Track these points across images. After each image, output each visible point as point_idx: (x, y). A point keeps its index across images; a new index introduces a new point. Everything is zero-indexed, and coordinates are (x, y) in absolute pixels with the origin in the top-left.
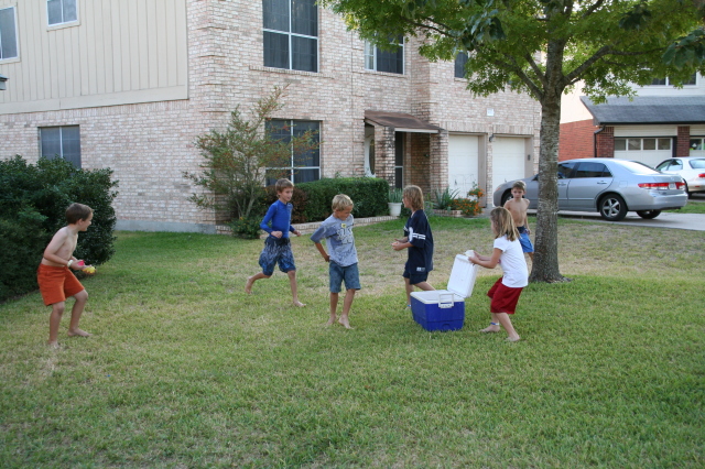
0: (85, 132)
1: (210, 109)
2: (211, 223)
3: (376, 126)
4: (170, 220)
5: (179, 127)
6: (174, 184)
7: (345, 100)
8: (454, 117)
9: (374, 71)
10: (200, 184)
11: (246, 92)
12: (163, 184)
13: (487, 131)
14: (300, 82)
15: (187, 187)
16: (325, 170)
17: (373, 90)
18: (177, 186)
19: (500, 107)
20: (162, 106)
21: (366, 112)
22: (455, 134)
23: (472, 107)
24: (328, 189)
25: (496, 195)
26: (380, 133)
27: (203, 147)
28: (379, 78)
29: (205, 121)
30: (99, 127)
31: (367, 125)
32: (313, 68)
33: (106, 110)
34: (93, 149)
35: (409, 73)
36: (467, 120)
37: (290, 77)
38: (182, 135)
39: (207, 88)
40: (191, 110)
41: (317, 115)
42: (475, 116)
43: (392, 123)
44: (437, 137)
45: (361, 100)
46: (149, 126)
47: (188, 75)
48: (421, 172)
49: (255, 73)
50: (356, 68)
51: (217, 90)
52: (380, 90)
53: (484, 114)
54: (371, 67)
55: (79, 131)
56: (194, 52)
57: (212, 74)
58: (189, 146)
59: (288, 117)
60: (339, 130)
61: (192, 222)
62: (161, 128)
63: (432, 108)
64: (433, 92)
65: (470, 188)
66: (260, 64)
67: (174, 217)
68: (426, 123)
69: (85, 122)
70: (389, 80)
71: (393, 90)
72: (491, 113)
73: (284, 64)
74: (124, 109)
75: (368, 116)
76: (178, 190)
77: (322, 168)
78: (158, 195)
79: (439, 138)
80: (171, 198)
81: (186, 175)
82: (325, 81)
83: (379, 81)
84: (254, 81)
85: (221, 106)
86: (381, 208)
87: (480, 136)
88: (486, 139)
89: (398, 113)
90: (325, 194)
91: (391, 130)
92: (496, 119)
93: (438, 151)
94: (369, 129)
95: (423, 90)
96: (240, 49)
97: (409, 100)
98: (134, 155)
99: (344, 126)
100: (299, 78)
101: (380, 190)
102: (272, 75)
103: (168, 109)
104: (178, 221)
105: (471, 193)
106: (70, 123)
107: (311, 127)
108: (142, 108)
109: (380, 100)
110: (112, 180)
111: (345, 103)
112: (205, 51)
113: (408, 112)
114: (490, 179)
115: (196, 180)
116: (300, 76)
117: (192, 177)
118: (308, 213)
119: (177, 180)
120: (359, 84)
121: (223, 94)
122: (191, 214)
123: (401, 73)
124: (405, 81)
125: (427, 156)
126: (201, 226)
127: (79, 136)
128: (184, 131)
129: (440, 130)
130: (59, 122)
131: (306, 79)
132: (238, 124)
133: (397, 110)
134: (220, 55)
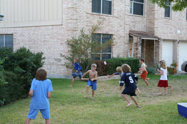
0: (15, 37)
1: (71, 29)
2: (70, 75)
3: (134, 37)
4: (52, 74)
5: (57, 36)
6: (54, 59)
7: (122, 26)
8: (164, 33)
9: (132, 14)
10: (67, 59)
11: (85, 22)
12: (50, 59)
13: (177, 39)
14: (105, 18)
15: (60, 60)
16: (114, 54)
17: (131, 22)
18: (56, 60)
19: (183, 29)
20: (50, 27)
21: (130, 31)
22: (165, 40)
23: (171, 29)
24: (116, 62)
25: (182, 66)
26: (135, 40)
27: (69, 44)
28: (134, 17)
29: (69, 34)
30: (22, 35)
31: (130, 36)
32: (110, 13)
33: (25, 29)
34: (19, 44)
35: (146, 15)
36: (169, 35)
37: (102, 17)
38: (59, 39)
39: (70, 21)
40: (62, 29)
41: (111, 32)
42: (172, 33)
43: (140, 36)
44: (158, 42)
45: (128, 26)
46: (44, 35)
47: (62, 15)
48: (150, 56)
49: (88, 15)
50: (126, 13)
51: (74, 21)
52: (134, 22)
53: (176, 32)
54: (131, 13)
55: (13, 36)
56: (65, 6)
57: (72, 15)
58: (61, 44)
59: (100, 33)
60: (119, 38)
61: (62, 74)
62: (50, 36)
63: (155, 29)
64: (156, 23)
65: (171, 63)
66: (90, 11)
67: (54, 72)
68: (153, 35)
69: (16, 33)
70: (138, 18)
71: (139, 22)
72: (179, 32)
73: (99, 12)
74: (33, 28)
75: (130, 33)
76: (56, 62)
77: (112, 54)
78: (47, 63)
79: (159, 42)
80: (53, 65)
81: (61, 55)
82: (115, 18)
83: (134, 18)
84: (88, 18)
85: (75, 28)
86: (136, 70)
87: (174, 41)
88: (177, 42)
89: (141, 32)
90: (116, 64)
91: (140, 39)
92: (181, 34)
93: (158, 47)
94: (131, 38)
95: (151, 22)
96: (83, 5)
97: (146, 26)
98: (37, 47)
99: (121, 37)
100: (105, 17)
101: (136, 63)
102: (95, 16)
103: (53, 29)
104: (55, 74)
105: (172, 65)
106: (9, 33)
107: (108, 37)
108: (41, 28)
109: (134, 26)
110: (43, 57)
111: (121, 27)
112: (70, 5)
113: (145, 31)
114: (178, 59)
115: (66, 57)
116: (105, 16)
117: (64, 56)
118: (109, 72)
119: (56, 57)
120: (127, 19)
121: (76, 23)
122: (61, 71)
123: (143, 15)
124: (144, 18)
125: (153, 49)
126: (66, 76)
127: (13, 38)
128: (59, 38)
129: (159, 39)
130: (4, 33)
131: (107, 17)
132: (83, 36)
133: (140, 30)
134: (76, 7)
